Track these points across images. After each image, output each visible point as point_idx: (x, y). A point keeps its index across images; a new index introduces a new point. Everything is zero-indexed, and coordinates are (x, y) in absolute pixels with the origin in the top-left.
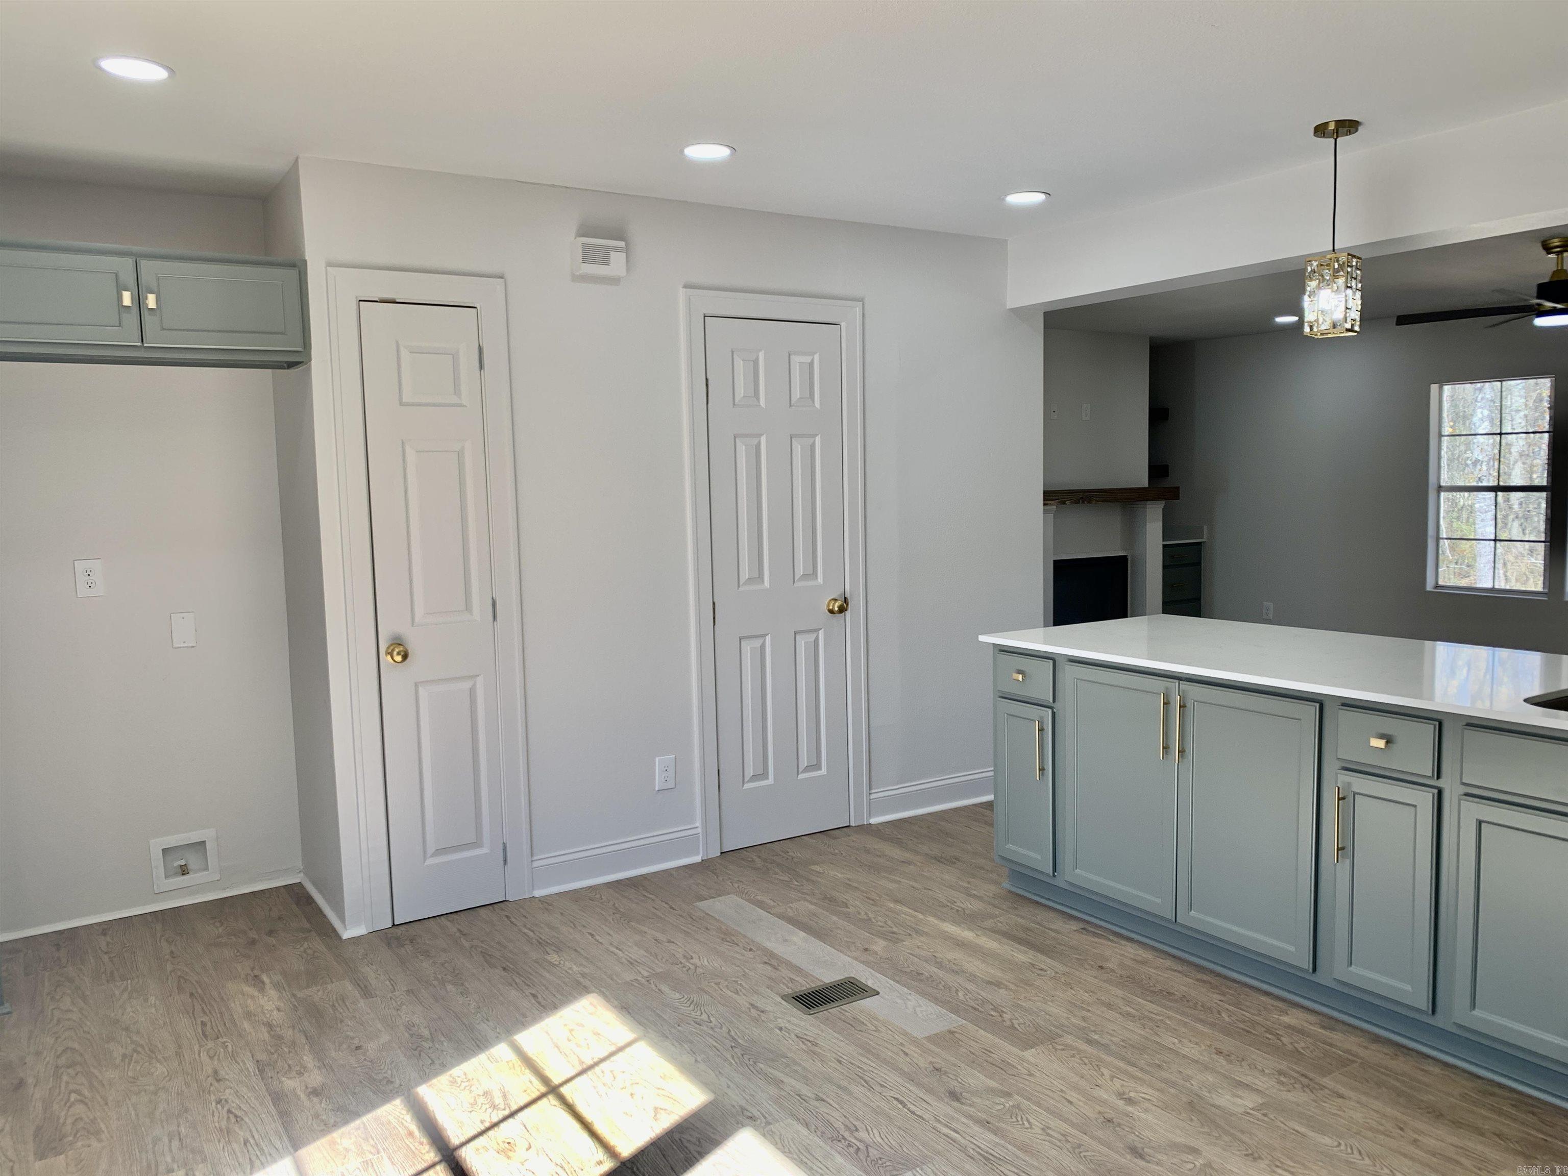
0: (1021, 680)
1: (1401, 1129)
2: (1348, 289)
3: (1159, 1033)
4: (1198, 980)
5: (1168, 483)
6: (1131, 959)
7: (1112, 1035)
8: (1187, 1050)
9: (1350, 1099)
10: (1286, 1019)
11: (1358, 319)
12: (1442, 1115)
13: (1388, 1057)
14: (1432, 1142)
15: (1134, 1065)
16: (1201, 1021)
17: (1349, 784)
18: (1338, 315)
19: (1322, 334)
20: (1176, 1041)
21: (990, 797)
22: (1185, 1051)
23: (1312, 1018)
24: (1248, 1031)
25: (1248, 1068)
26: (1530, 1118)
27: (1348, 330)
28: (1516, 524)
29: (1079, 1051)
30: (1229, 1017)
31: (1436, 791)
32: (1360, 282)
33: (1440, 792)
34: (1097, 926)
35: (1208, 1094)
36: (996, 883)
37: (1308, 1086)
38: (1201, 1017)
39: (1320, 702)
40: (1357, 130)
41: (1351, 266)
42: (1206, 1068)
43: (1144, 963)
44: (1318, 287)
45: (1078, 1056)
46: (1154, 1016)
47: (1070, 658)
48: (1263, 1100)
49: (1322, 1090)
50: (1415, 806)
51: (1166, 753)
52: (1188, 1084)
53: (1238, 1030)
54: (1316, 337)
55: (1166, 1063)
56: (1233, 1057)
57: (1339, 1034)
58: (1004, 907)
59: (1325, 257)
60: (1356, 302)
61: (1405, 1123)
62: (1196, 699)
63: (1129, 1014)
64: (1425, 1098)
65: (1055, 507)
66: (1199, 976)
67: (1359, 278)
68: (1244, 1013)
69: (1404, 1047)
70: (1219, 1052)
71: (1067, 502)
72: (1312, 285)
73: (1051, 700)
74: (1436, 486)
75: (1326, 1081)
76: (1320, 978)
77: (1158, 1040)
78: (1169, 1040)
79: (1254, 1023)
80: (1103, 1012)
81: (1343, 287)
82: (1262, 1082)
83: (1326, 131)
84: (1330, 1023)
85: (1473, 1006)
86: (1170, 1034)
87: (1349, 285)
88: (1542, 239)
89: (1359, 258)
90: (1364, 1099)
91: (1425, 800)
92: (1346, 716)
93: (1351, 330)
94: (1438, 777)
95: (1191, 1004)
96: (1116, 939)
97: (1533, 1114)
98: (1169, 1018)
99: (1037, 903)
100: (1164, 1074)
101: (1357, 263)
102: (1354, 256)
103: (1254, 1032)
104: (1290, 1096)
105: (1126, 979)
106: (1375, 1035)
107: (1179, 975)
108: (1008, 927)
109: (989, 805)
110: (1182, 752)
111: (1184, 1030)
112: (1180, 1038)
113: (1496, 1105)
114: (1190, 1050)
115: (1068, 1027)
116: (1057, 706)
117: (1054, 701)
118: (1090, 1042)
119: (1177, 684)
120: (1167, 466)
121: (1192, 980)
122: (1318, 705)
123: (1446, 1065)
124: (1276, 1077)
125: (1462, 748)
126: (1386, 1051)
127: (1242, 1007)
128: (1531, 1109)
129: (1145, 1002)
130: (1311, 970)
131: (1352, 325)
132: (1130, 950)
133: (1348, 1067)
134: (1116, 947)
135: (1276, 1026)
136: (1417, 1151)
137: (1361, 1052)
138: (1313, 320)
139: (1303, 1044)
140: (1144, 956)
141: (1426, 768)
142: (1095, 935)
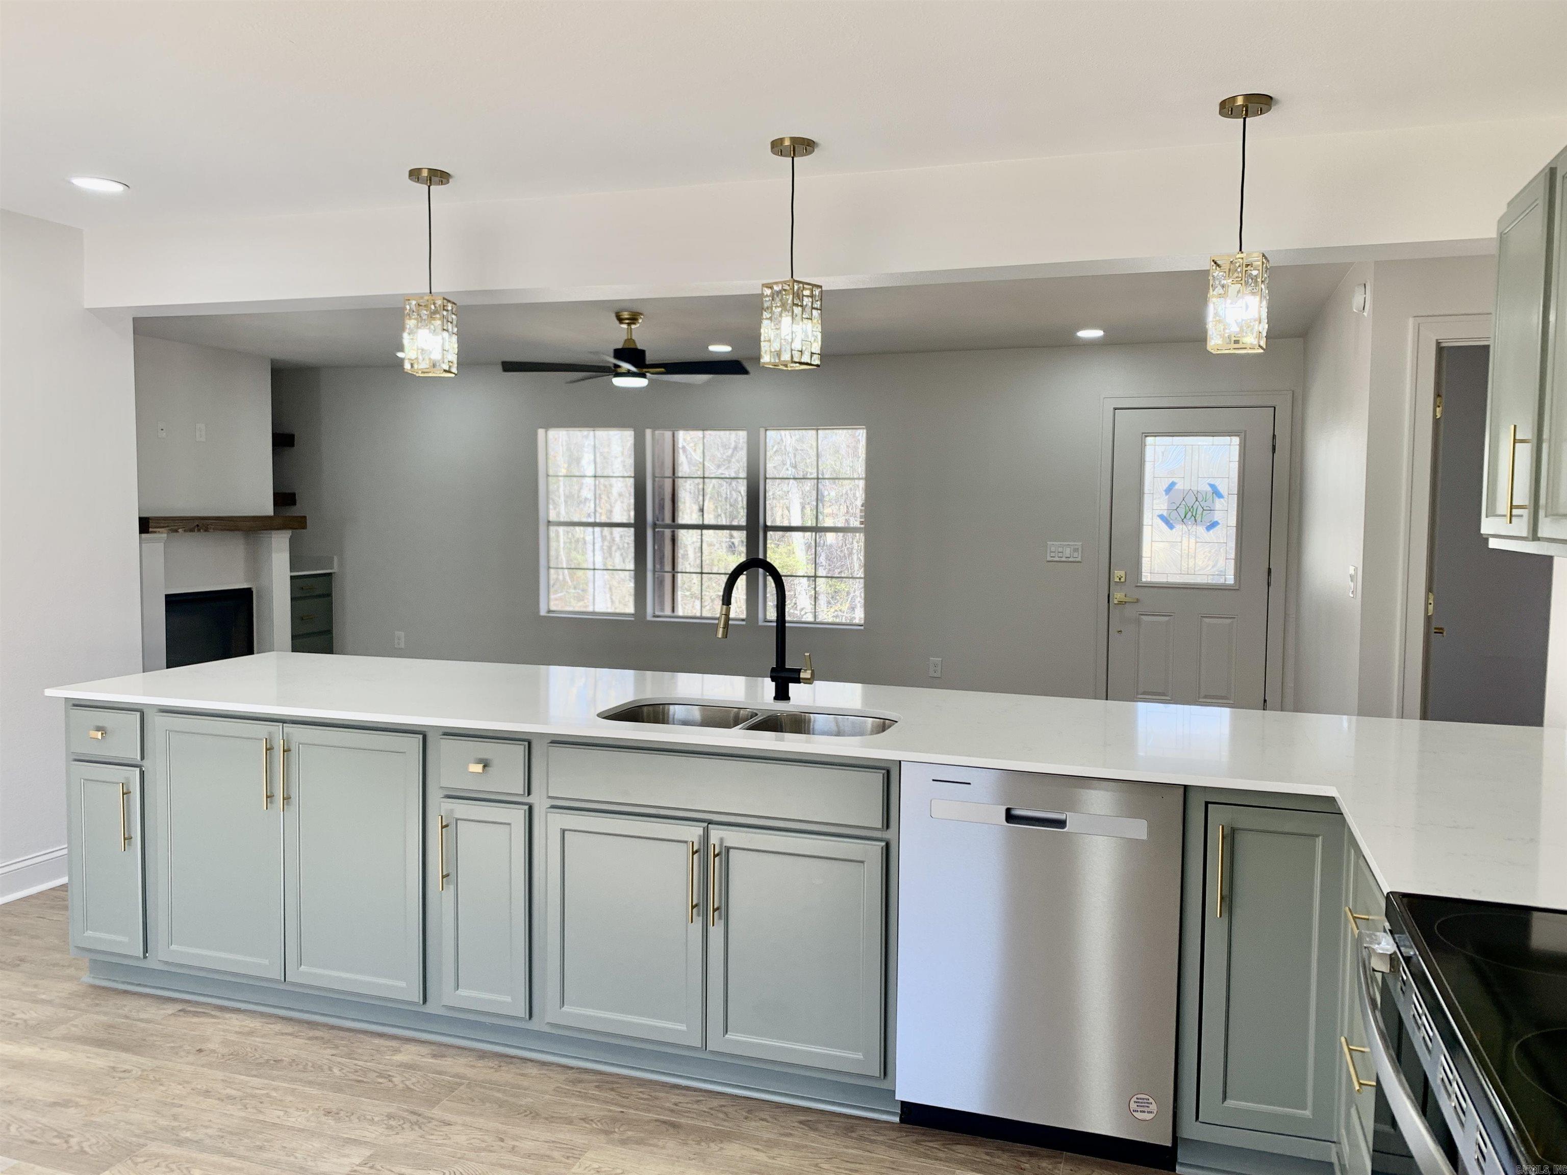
0: (100, 737)
1: (502, 1140)
2: (445, 332)
3: (262, 1110)
4: (310, 1039)
5: (295, 511)
6: (236, 1032)
7: (206, 1127)
8: (294, 1120)
9: (456, 1123)
10: (399, 1058)
11: (455, 361)
12: (538, 1114)
13: (492, 1070)
14: (527, 1146)
15: (231, 1155)
16: (310, 1083)
17: (452, 811)
18: (436, 356)
19: (423, 372)
20: (281, 1113)
21: (64, 880)
22: (291, 1122)
23: (424, 1050)
24: (359, 1081)
25: (358, 1121)
26: (611, 1095)
27: (445, 371)
28: (618, 554)
29: (165, 1157)
30: (340, 1070)
31: (526, 807)
32: (456, 326)
33: (531, 809)
34: (197, 1003)
35: (313, 1164)
36: (71, 978)
37: (416, 1123)
38: (310, 1078)
39: (423, 734)
40: (448, 182)
41: (447, 311)
42: (313, 1134)
43: (251, 1033)
44: (417, 327)
45: (164, 1164)
46: (258, 1092)
47: (161, 708)
48: (371, 1152)
49: (429, 1122)
50: (509, 824)
51: (271, 802)
52: (292, 1159)
53: (349, 1082)
54: (417, 375)
55: (268, 1142)
56: (342, 1113)
57: (449, 1059)
58: (83, 1005)
59: (422, 298)
60: (452, 344)
61: (505, 1133)
62: (302, 742)
63: (229, 1097)
64: (523, 1102)
65: (165, 535)
66: (311, 1033)
67: (455, 322)
68: (357, 1062)
69: (507, 1056)
70: (328, 1113)
71: (180, 530)
72: (411, 323)
73: (139, 758)
74: (546, 521)
75: (436, 1112)
76: (431, 1008)
77: (261, 1117)
78: (273, 1115)
79: (365, 1071)
80: (198, 1103)
81: (440, 327)
82: (372, 1133)
83: (420, 176)
84: (441, 1050)
85: (563, 1003)
86: (275, 1107)
87: (445, 328)
88: (616, 310)
89: (454, 303)
90: (468, 1119)
91: (518, 816)
92: (448, 745)
93: (449, 372)
94: (529, 794)
95: (301, 1067)
96: (218, 1014)
97: (612, 1089)
98: (275, 1089)
99: (126, 992)
100: (266, 1155)
101: (452, 307)
102: (449, 301)
103: (365, 1080)
104: (399, 1139)
105: (228, 1057)
106: (481, 1051)
107: (290, 1037)
108: (84, 1030)
109: (64, 888)
110: (287, 799)
111: (291, 1098)
112: (285, 1109)
113: (583, 1091)
114: (297, 1119)
115: (153, 1132)
116: (146, 764)
117: (143, 758)
118: (180, 1143)
119: (281, 727)
120: (294, 495)
121: (303, 1041)
122: (421, 737)
123: (544, 1064)
124: (385, 1122)
125: (548, 764)
126: (490, 1064)
127: (355, 1056)
128: (610, 1086)
129: (249, 1078)
130: (421, 1002)
131: (450, 367)
132: (236, 1022)
133: (456, 1092)
134: (219, 1023)
135: (387, 1068)
136: (515, 1158)
137: (470, 1073)
138: (413, 358)
139: (414, 1080)
140: (251, 1026)
141: (518, 787)
142: (196, 1014)
